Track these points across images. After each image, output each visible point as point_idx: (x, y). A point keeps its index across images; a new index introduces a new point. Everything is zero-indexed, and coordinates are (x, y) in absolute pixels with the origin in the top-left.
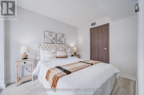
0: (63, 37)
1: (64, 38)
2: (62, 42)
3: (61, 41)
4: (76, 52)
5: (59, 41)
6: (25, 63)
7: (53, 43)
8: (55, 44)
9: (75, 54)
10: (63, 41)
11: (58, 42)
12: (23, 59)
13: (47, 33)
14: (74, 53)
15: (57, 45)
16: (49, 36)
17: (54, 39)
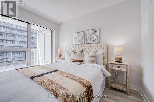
0: (95, 33)
1: (97, 33)
8: (84, 45)
13: (76, 35)
14: (116, 59)
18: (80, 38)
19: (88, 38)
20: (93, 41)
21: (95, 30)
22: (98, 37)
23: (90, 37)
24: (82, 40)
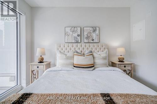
0: (94, 31)
1: (97, 32)
2: (93, 40)
3: (91, 39)
4: (122, 57)
5: (88, 38)
6: (38, 67)
7: (77, 42)
8: (80, 44)
9: (121, 61)
10: (94, 38)
11: (86, 41)
12: (39, 63)
13: (68, 30)
14: (119, 59)
15: (83, 45)
16: (71, 33)
17: (78, 35)
18: (75, 35)
19: (86, 36)
20: (92, 40)
21: (95, 28)
22: (98, 36)
23: (89, 35)
24: (78, 37)
